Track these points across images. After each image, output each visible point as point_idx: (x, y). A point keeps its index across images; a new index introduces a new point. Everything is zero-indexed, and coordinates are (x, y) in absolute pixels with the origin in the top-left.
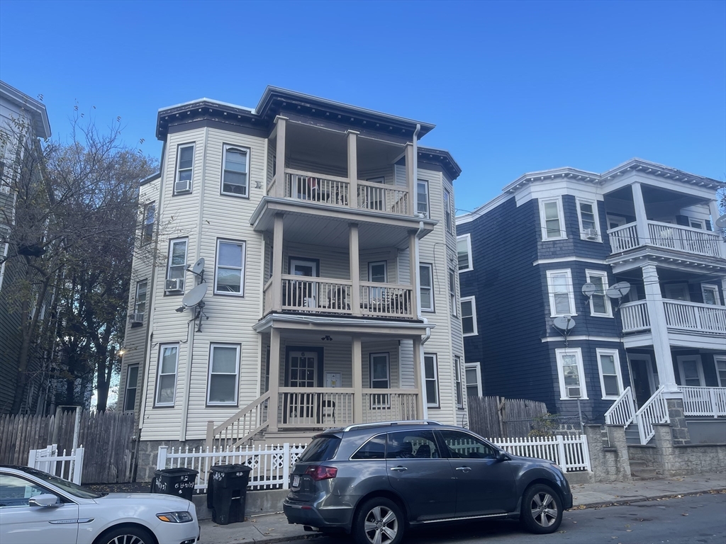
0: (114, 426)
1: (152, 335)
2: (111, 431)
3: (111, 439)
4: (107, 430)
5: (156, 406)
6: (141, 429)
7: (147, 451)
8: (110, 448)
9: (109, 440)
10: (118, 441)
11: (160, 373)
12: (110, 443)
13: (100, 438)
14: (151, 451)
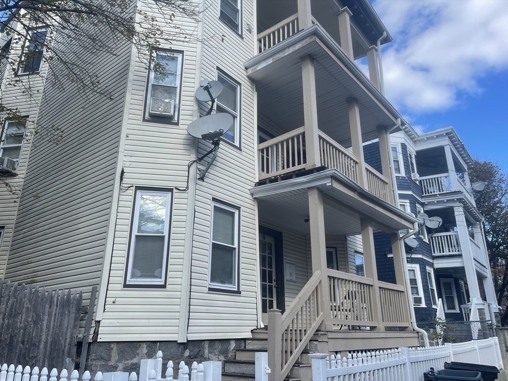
0: (50, 315)
1: (123, 172)
2: (45, 323)
3: (44, 337)
4: (37, 321)
5: (128, 283)
6: (99, 322)
7: (109, 360)
8: (41, 355)
9: (40, 342)
10: (55, 342)
11: (135, 232)
12: (42, 346)
13: (24, 335)
14: (119, 361)
